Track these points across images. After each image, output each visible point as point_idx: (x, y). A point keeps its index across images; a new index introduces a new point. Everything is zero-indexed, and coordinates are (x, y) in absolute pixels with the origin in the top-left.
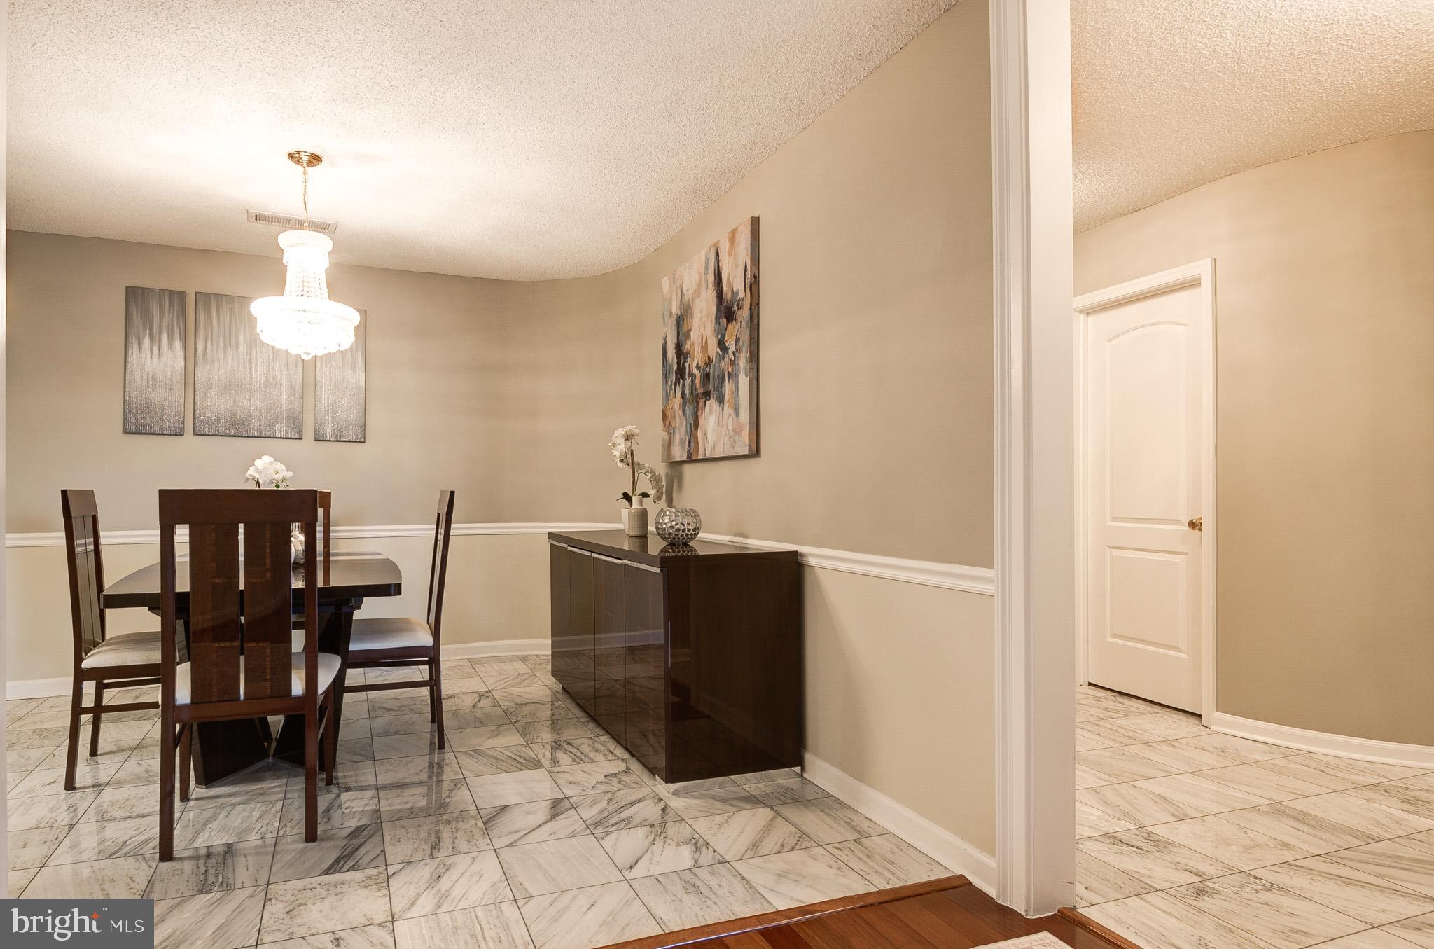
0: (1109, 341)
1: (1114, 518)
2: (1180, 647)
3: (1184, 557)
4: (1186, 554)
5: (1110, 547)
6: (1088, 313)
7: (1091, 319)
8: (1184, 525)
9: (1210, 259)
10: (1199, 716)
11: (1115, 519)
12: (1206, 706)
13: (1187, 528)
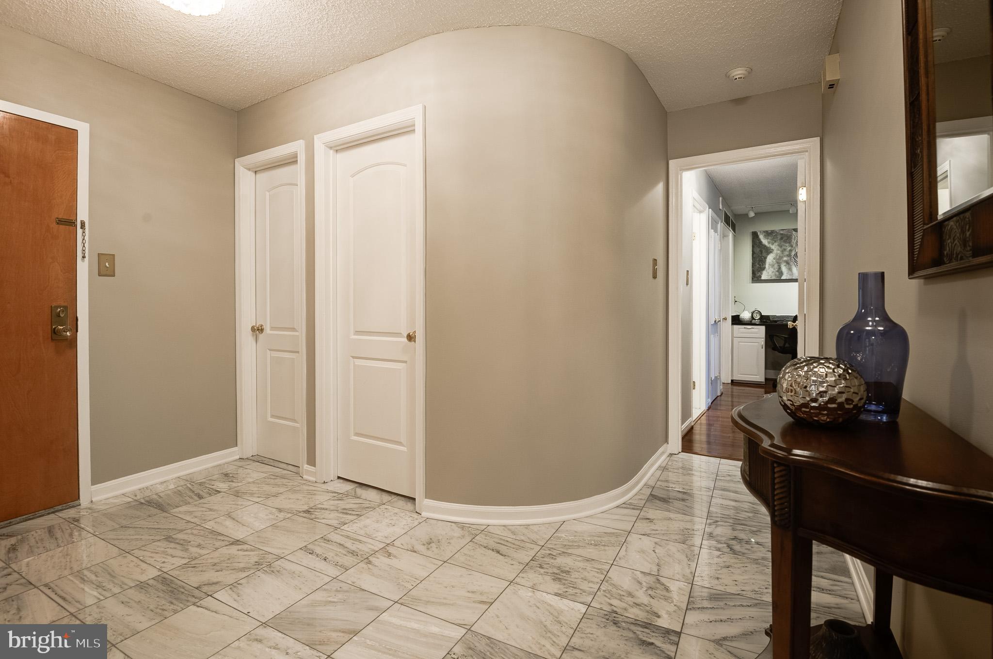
0: (353, 176)
1: (356, 331)
2: (402, 441)
3: (404, 364)
4: (405, 362)
5: (353, 357)
6: (337, 150)
7: (340, 156)
8: (403, 337)
9: (422, 105)
10: (414, 499)
11: (357, 333)
12: (419, 493)
13: (405, 340)
